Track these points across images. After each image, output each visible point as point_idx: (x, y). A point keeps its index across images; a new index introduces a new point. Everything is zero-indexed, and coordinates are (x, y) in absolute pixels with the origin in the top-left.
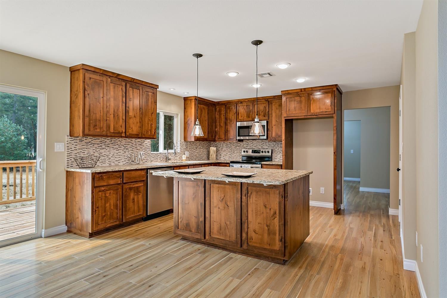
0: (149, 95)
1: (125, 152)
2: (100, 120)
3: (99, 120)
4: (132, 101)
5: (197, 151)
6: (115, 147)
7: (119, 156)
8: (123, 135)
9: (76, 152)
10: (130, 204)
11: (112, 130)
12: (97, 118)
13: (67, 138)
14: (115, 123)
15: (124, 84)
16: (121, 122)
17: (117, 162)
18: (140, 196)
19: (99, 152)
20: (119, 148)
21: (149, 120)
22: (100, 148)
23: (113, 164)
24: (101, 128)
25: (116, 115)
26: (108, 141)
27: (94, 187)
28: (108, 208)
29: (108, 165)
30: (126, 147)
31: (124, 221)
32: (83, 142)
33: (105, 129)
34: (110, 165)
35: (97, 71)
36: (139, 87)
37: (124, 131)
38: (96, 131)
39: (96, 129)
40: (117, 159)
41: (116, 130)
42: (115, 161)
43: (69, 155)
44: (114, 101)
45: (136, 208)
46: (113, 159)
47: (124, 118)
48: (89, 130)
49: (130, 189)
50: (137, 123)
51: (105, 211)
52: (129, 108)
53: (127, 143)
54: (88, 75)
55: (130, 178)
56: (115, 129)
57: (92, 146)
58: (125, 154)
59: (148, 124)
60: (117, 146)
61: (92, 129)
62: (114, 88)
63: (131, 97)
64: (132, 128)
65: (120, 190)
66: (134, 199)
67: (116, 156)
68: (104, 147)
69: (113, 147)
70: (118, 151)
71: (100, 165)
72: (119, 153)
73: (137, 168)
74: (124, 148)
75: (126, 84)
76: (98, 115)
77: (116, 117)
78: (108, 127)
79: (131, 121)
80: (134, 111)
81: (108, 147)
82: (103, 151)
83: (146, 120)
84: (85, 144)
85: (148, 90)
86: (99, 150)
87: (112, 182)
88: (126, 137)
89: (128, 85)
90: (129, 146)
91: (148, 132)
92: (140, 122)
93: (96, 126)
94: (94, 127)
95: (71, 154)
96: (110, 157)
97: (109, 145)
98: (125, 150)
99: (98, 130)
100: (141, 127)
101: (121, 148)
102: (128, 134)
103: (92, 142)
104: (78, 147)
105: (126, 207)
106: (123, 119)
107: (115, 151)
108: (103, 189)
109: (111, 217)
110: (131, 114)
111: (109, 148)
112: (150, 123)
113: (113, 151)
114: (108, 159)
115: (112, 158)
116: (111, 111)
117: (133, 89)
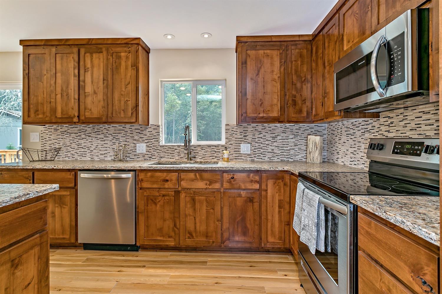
0: (122, 57)
1: (114, 143)
3: (42, 104)
4: (89, 72)
5: (275, 144)
6: (99, 136)
7: (105, 149)
8: (76, 120)
9: (50, 142)
11: (59, 115)
12: (39, 102)
13: (41, 128)
14: (64, 104)
15: (75, 50)
16: (73, 103)
17: (103, 156)
18: (66, 210)
19: (77, 143)
20: (105, 139)
21: (122, 95)
22: (79, 138)
23: (96, 159)
24: (44, 113)
25: (64, 95)
26: (88, 129)
29: (90, 159)
30: (116, 137)
32: (58, 132)
33: (48, 114)
34: (92, 161)
36: (101, 48)
37: (76, 114)
38: (38, 117)
39: (38, 115)
40: (103, 152)
41: (64, 115)
42: (99, 155)
43: (43, 145)
44: (61, 76)
46: (97, 151)
47: (77, 97)
48: (29, 117)
50: (99, 102)
52: (84, 81)
53: (118, 132)
56: (64, 113)
57: (68, 135)
58: (114, 146)
59: (120, 101)
60: (102, 136)
61: (32, 115)
62: (62, 59)
63: (89, 65)
64: (91, 110)
67: (101, 149)
68: (83, 136)
69: (97, 136)
70: (104, 142)
71: (79, 159)
72: (105, 145)
73: (55, 168)
74: (112, 137)
75: (79, 51)
76: (40, 98)
77: (65, 97)
78: (54, 111)
79: (89, 100)
80: (94, 85)
81: (89, 136)
82: (82, 141)
83: (116, 95)
84: (60, 134)
85: (118, 49)
86: (78, 140)
89: (82, 51)
90: (120, 135)
91: (120, 113)
92: (104, 100)
93: (38, 111)
94: (35, 113)
95: (45, 145)
96: (91, 149)
97: (90, 135)
98: (114, 141)
99: (40, 116)
100: (107, 106)
101: (108, 139)
103: (69, 131)
104: (52, 137)
106: (74, 99)
107: (99, 141)
110: (89, 89)
111: (90, 138)
112: (122, 99)
113: (95, 142)
114: (90, 152)
115: (95, 151)
116: (59, 90)
117: (91, 54)
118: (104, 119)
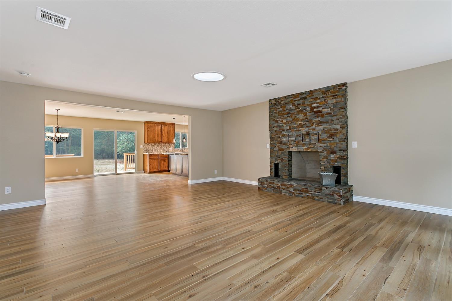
0: (171, 127)
2: (152, 138)
4: (164, 130)
8: (161, 142)
10: (162, 165)
13: (143, 144)
14: (158, 138)
16: (160, 138)
18: (166, 163)
25: (158, 136)
26: (157, 144)
27: (149, 158)
28: (154, 165)
31: (160, 170)
32: (149, 145)
35: (151, 122)
36: (167, 125)
40: (161, 151)
41: (158, 141)
44: (157, 131)
45: (164, 167)
47: (161, 136)
48: (149, 141)
49: (162, 160)
50: (166, 138)
51: (153, 166)
52: (163, 133)
54: (148, 124)
55: (162, 157)
59: (171, 138)
62: (157, 127)
64: (164, 140)
65: (158, 160)
66: (163, 164)
69: (159, 146)
71: (153, 152)
76: (152, 136)
78: (155, 140)
79: (164, 137)
80: (165, 134)
81: (157, 146)
82: (155, 148)
83: (170, 136)
87: (155, 157)
88: (162, 143)
89: (162, 126)
90: (165, 146)
95: (144, 148)
96: (158, 150)
98: (164, 148)
99: (152, 141)
100: (168, 139)
101: (162, 147)
102: (162, 142)
103: (151, 145)
104: (147, 147)
105: (160, 166)
107: (160, 148)
108: (152, 159)
109: (155, 168)
116: (156, 135)
117: (164, 126)
118: (168, 142)
